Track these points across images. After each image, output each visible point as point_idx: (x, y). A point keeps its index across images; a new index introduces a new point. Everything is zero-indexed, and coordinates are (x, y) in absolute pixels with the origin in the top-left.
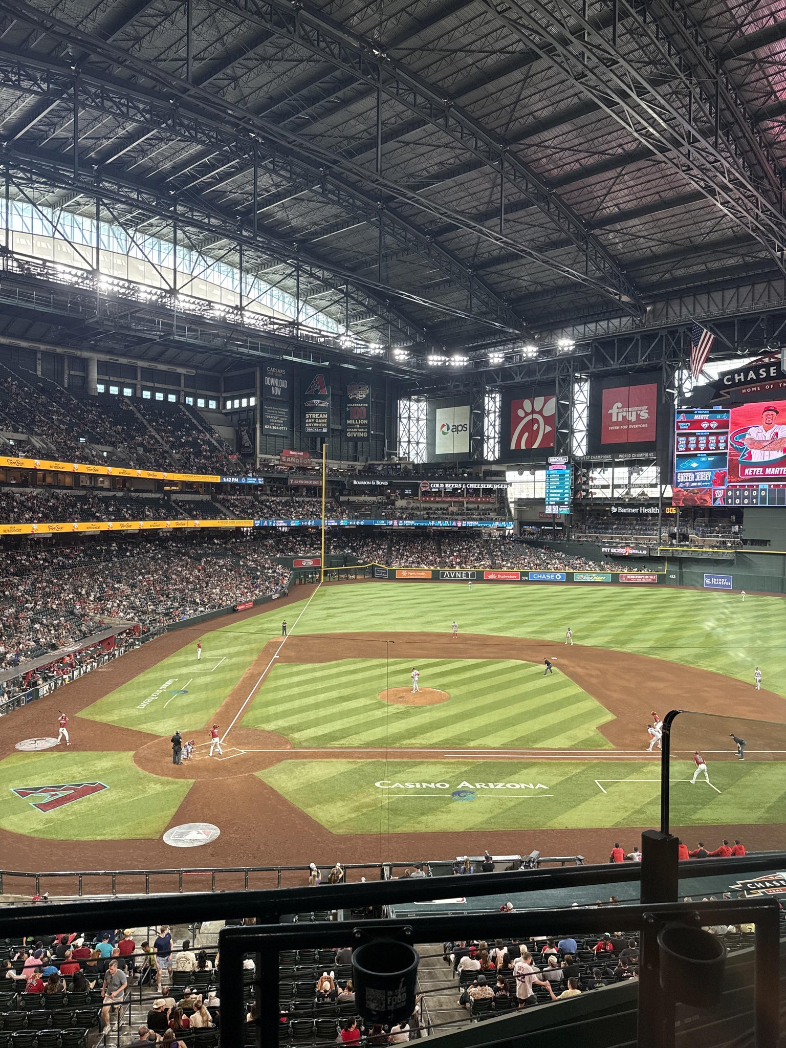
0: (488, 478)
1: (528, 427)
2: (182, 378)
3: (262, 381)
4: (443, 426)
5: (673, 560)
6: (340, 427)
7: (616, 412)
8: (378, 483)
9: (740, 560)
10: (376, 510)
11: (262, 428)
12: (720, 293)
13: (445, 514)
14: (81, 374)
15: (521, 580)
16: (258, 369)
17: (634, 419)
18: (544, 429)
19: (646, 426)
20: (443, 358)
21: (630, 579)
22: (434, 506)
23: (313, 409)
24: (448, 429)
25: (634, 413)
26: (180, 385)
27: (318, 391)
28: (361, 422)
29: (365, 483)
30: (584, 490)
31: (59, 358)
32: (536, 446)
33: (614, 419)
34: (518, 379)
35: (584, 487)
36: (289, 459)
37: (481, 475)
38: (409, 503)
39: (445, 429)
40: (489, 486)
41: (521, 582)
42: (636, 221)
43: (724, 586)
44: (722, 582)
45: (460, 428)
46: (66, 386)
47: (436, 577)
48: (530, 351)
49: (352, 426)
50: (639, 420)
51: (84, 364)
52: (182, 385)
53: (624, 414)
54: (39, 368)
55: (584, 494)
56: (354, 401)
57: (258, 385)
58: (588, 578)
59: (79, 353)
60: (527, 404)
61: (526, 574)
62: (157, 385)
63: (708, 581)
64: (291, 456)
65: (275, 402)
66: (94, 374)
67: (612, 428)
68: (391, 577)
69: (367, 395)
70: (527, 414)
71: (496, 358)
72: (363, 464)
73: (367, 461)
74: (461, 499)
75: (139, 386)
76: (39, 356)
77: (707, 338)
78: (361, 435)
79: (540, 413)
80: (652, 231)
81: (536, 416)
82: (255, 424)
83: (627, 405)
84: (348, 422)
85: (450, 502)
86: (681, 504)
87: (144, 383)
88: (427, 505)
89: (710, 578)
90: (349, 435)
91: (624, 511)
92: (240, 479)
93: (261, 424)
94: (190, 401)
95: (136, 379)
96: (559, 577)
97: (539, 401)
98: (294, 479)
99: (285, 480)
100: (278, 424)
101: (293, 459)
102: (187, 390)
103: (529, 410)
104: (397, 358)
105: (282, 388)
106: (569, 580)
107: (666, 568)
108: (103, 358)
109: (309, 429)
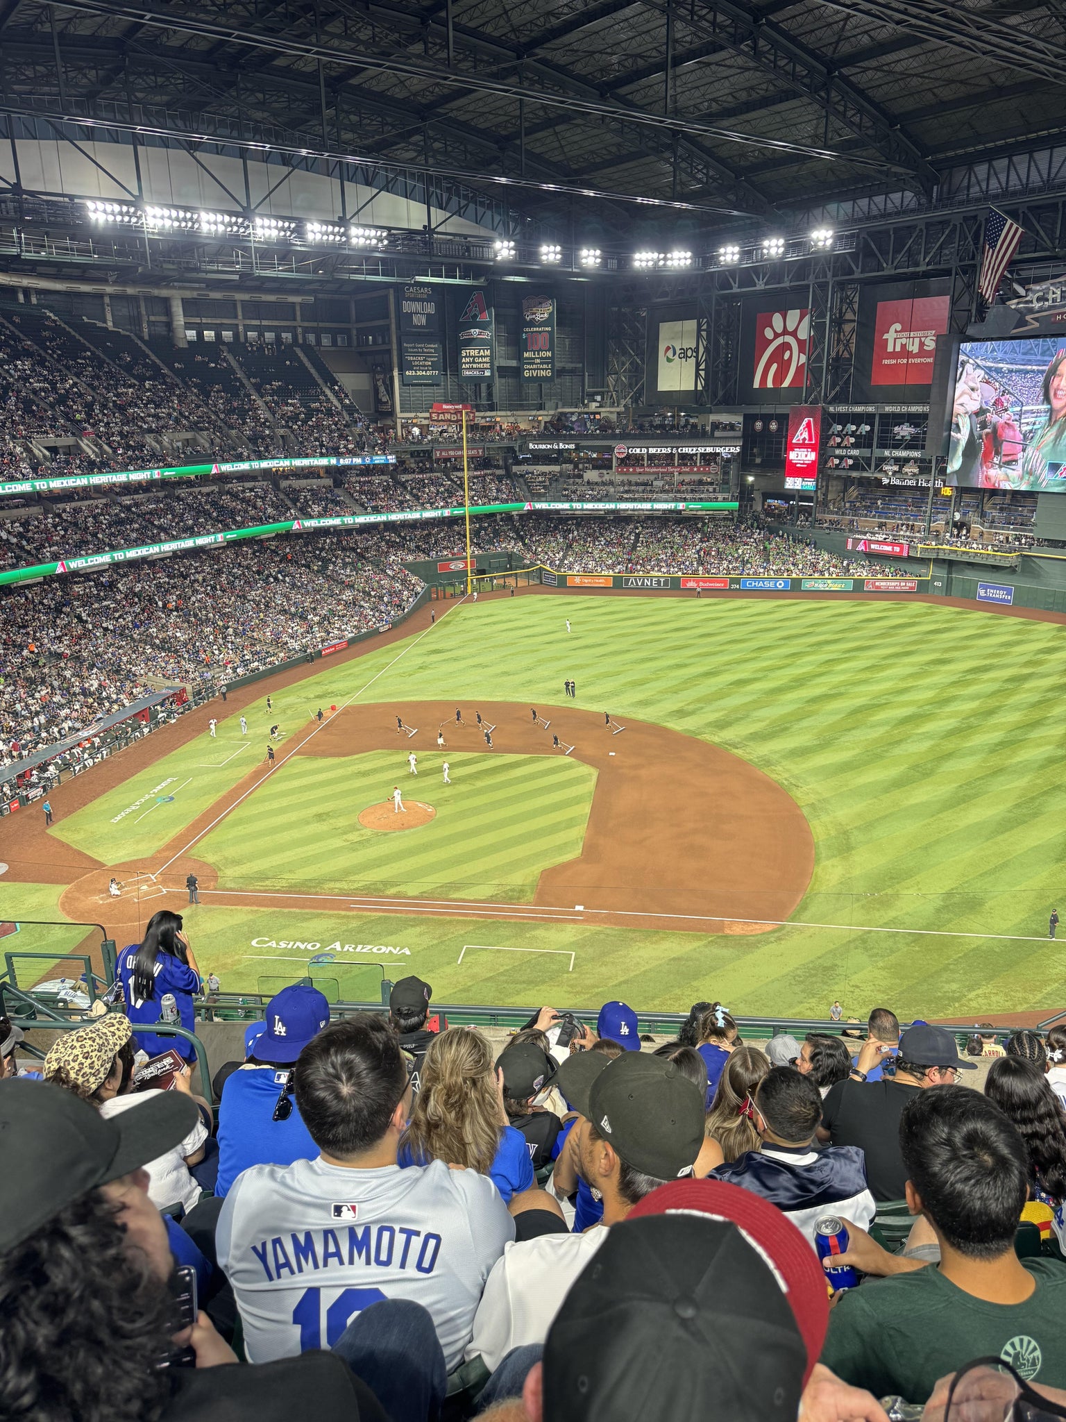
0: (717, 434)
1: (777, 356)
2: (298, 308)
3: (399, 306)
4: (668, 348)
5: (939, 562)
6: (514, 363)
7: (894, 338)
8: (561, 446)
9: (1027, 566)
10: (555, 487)
11: (401, 374)
12: (1047, 153)
13: (646, 490)
14: (163, 319)
15: (730, 589)
16: (391, 291)
17: (915, 349)
18: (798, 359)
19: (931, 360)
20: (655, 255)
21: (877, 587)
22: (634, 479)
23: (470, 342)
24: (674, 354)
25: (917, 341)
26: (295, 320)
27: (475, 316)
28: (543, 354)
29: (544, 447)
30: (836, 457)
31: (133, 299)
32: (786, 384)
33: (890, 349)
34: (760, 286)
35: (838, 452)
36: (441, 417)
37: (708, 428)
38: (601, 475)
39: (670, 354)
40: (709, 450)
42: (903, 54)
43: (1002, 600)
44: (1000, 594)
45: (689, 353)
46: (146, 338)
47: (619, 587)
48: (774, 246)
49: (531, 361)
50: (922, 353)
51: (166, 303)
52: (299, 318)
53: (904, 341)
54: (109, 317)
55: (837, 461)
56: (532, 323)
57: (393, 315)
58: (820, 586)
59: (156, 292)
60: (777, 320)
61: (737, 581)
62: (265, 323)
63: (982, 593)
64: (447, 411)
65: (422, 336)
66: (180, 319)
67: (886, 362)
68: (561, 585)
69: (551, 314)
70: (777, 335)
71: (729, 254)
72: (552, 412)
73: (557, 408)
74: (670, 469)
75: (241, 328)
76: (107, 300)
77: (1011, 232)
78: (543, 373)
79: (794, 334)
80: (929, 67)
81: (789, 339)
82: (392, 370)
83: (907, 328)
84: (526, 355)
85: (657, 473)
86: (955, 483)
87: (248, 322)
88: (625, 478)
89: (986, 588)
90: (526, 374)
91: (898, 483)
92: (363, 459)
93: (401, 370)
94: (311, 338)
95: (236, 317)
96: (780, 585)
97: (793, 316)
98: (441, 451)
99: (428, 454)
100: (426, 368)
101: (448, 416)
102: (306, 324)
103: (779, 330)
104: (584, 261)
105: (428, 315)
106: (795, 589)
107: (930, 572)
108: (188, 294)
109: (468, 373)
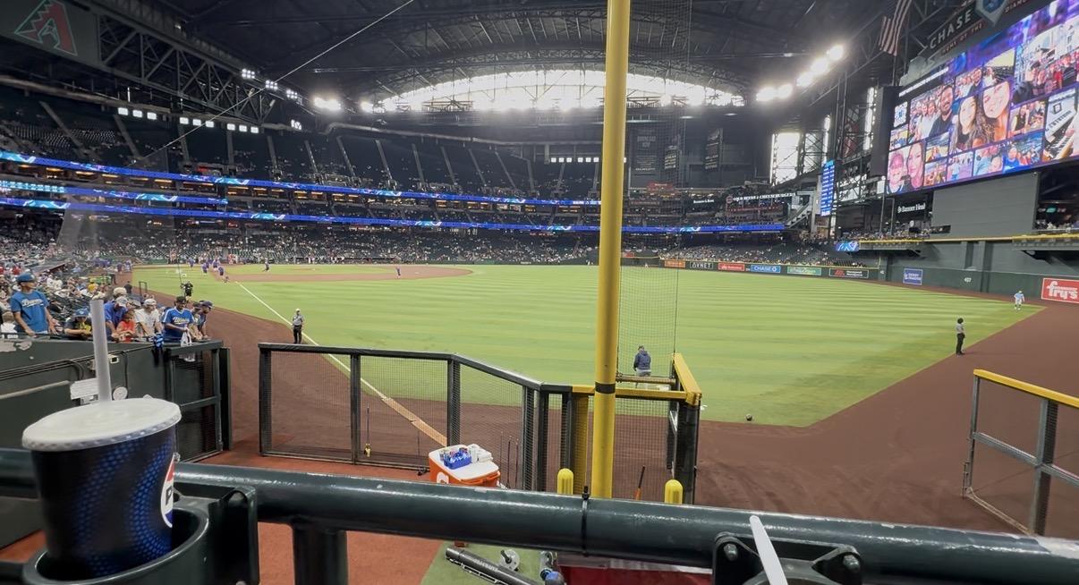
3: (634, 139)
5: (886, 253)
6: (701, 163)
9: (931, 251)
14: (542, 154)
22: (737, 215)
23: (669, 152)
28: (714, 156)
29: (700, 202)
31: (532, 147)
36: (653, 190)
41: (745, 272)
47: (688, 267)
49: (708, 161)
51: (543, 147)
54: (521, 154)
56: (710, 142)
57: (630, 143)
59: (538, 143)
61: (749, 266)
64: (656, 187)
65: (645, 152)
66: (547, 153)
74: (756, 209)
75: (575, 156)
78: (713, 166)
84: (706, 158)
85: (749, 211)
87: (578, 153)
88: (733, 215)
90: (706, 168)
93: (632, 168)
95: (574, 152)
100: (647, 167)
101: (657, 189)
105: (651, 142)
106: (783, 273)
107: (879, 264)
108: (553, 143)
109: (666, 167)
